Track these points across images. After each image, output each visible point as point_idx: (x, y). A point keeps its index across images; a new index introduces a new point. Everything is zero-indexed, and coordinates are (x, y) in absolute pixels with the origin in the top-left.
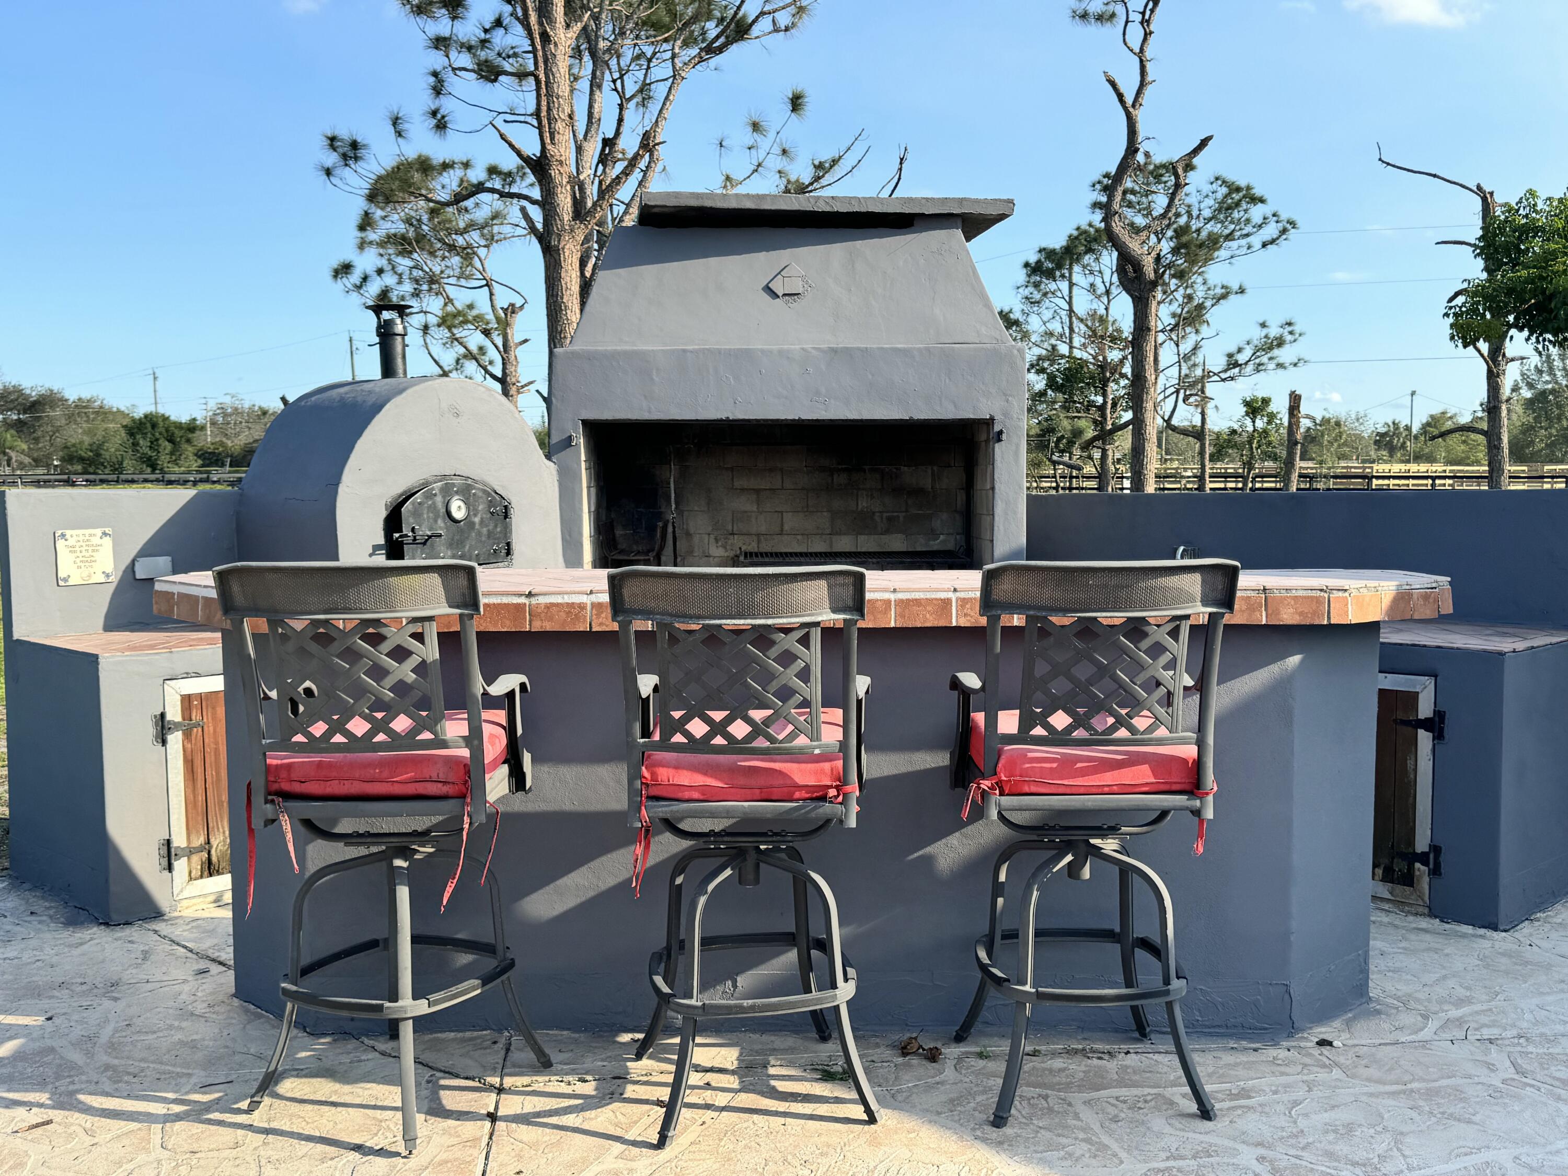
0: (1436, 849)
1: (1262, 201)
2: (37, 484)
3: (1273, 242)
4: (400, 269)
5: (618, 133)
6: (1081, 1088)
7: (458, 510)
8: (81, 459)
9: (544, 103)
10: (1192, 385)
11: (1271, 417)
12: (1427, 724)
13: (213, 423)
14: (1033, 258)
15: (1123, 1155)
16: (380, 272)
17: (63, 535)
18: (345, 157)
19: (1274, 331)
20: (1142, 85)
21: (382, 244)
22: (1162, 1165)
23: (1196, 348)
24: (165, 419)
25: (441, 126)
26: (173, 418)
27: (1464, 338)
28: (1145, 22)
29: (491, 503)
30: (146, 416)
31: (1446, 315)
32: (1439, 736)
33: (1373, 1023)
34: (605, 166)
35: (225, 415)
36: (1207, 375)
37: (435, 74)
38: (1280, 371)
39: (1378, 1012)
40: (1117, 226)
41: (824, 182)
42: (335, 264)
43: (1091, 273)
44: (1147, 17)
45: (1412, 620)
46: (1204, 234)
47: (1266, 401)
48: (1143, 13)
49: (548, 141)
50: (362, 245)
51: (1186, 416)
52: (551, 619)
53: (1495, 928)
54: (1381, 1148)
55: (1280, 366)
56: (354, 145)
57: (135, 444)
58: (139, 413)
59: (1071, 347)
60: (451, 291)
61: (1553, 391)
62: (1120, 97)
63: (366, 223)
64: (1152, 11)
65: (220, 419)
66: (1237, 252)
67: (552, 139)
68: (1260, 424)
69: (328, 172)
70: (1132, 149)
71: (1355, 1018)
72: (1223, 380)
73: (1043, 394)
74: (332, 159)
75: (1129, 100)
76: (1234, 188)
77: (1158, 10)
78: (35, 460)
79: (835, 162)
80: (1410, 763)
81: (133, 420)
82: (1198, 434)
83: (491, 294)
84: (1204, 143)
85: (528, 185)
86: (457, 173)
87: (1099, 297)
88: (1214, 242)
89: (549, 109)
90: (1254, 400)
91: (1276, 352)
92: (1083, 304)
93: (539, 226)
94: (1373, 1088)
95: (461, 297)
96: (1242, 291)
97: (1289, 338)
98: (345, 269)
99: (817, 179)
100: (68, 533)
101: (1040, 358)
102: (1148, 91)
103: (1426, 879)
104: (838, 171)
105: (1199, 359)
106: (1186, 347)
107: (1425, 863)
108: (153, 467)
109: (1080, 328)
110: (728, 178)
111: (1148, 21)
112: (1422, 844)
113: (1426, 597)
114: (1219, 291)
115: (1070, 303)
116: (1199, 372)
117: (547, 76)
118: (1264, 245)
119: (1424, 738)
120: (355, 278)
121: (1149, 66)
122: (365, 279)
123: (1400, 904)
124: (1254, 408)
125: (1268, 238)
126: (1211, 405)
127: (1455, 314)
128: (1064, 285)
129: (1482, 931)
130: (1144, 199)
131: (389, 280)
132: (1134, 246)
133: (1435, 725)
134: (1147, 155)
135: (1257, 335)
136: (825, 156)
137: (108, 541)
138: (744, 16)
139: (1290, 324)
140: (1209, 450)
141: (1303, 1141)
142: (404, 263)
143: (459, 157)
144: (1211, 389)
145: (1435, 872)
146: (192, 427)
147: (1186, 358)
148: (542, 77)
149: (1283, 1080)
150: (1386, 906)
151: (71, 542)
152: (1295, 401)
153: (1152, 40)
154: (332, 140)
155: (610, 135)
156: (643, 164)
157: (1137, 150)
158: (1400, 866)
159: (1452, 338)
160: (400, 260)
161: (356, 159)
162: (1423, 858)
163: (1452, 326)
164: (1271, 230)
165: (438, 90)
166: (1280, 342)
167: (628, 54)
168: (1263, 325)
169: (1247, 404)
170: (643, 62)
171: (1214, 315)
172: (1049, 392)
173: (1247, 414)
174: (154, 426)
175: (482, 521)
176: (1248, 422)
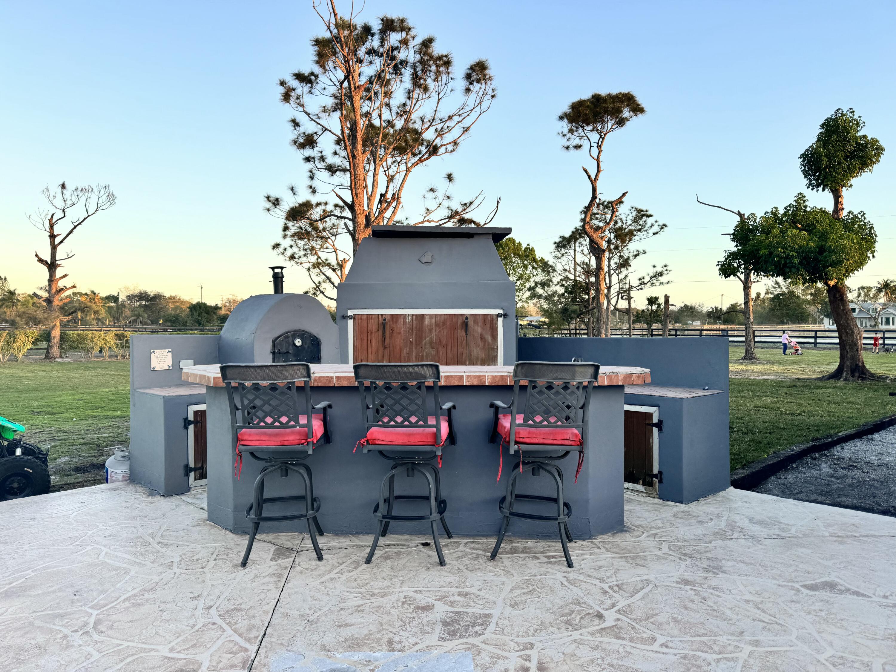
0: (660, 472)
1: (651, 216)
2: (153, 331)
3: (657, 233)
4: (299, 245)
5: (386, 191)
6: (507, 553)
7: (298, 342)
8: (171, 321)
9: (353, 183)
10: (625, 292)
11: (659, 305)
12: (656, 425)
13: (225, 306)
14: (558, 240)
15: (515, 574)
16: (291, 246)
17: (153, 352)
18: (274, 204)
19: (659, 269)
20: (599, 171)
21: (292, 236)
22: (527, 578)
23: (626, 276)
24: (205, 304)
25: (314, 191)
26: (208, 304)
27: (725, 274)
28: (599, 147)
29: (312, 340)
30: (197, 303)
31: (718, 265)
32: (660, 430)
33: (622, 535)
34: (381, 205)
35: (230, 302)
36: (631, 288)
37: (311, 171)
38: (662, 286)
39: (626, 531)
40: (587, 228)
41: (467, 211)
42: (273, 243)
43: (582, 245)
44: (600, 144)
45: (633, 384)
46: (627, 230)
47: (657, 299)
48: (598, 143)
49: (355, 197)
50: (285, 236)
51: (623, 304)
52: (321, 382)
53: (682, 503)
54: (608, 574)
55: (662, 283)
56: (277, 200)
57: (192, 315)
58: (194, 302)
59: (575, 276)
60: (320, 254)
61: (782, 295)
62: (589, 177)
63: (286, 228)
64: (602, 142)
65: (228, 304)
66: (643, 237)
67: (357, 196)
68: (654, 307)
69: (268, 210)
70: (594, 197)
71: (617, 533)
72: (638, 290)
73: (563, 295)
74: (269, 205)
75: (593, 177)
76: (639, 211)
77: (604, 142)
78: (151, 321)
79: (471, 203)
80: (651, 440)
81: (192, 305)
82: (628, 311)
83: (337, 255)
84: (624, 194)
85: (347, 213)
86: (322, 207)
87: (586, 255)
88: (631, 234)
89: (355, 185)
90: (652, 298)
91: (660, 278)
92: (580, 258)
93: (351, 229)
94: (614, 555)
95: (323, 255)
96: (645, 252)
97: (666, 272)
98: (276, 246)
99: (464, 210)
100: (155, 351)
101: (561, 280)
102: (601, 175)
103: (657, 484)
104: (472, 207)
105: (627, 281)
106: (622, 276)
107: (657, 478)
108: (200, 324)
109: (579, 268)
110: (428, 210)
111: (600, 146)
112: (656, 471)
113: (639, 377)
114: (636, 253)
115: (574, 259)
116: (627, 286)
117: (355, 172)
118: (654, 234)
119: (655, 430)
120: (281, 249)
121: (601, 164)
122: (285, 249)
123: (649, 495)
124: (652, 301)
125: (655, 231)
126: (632, 300)
127: (722, 265)
128: (572, 251)
129: (677, 504)
130: (604, 216)
131: (295, 249)
132: (596, 236)
133: (659, 425)
134: (600, 199)
135: (652, 271)
136: (467, 201)
137: (170, 354)
138: (436, 144)
139: (666, 266)
140: (632, 318)
141: (581, 571)
142: (301, 243)
143: (323, 201)
144: (633, 293)
145: (660, 481)
146: (216, 308)
147: (622, 280)
148: (353, 172)
149: (582, 552)
150: (644, 495)
151: (156, 354)
152: (667, 298)
153: (602, 153)
154: (268, 198)
155: (384, 192)
156: (394, 204)
157: (596, 198)
158: (648, 479)
159: (720, 274)
160: (300, 241)
161: (278, 204)
162: (656, 476)
163: (719, 269)
164: (656, 229)
165: (312, 178)
166: (661, 274)
167: (390, 161)
168: (654, 266)
169: (648, 299)
170: (396, 164)
171: (634, 263)
172: (566, 294)
173: (649, 303)
174: (200, 307)
175: (308, 347)
176: (650, 307)
